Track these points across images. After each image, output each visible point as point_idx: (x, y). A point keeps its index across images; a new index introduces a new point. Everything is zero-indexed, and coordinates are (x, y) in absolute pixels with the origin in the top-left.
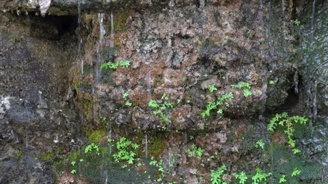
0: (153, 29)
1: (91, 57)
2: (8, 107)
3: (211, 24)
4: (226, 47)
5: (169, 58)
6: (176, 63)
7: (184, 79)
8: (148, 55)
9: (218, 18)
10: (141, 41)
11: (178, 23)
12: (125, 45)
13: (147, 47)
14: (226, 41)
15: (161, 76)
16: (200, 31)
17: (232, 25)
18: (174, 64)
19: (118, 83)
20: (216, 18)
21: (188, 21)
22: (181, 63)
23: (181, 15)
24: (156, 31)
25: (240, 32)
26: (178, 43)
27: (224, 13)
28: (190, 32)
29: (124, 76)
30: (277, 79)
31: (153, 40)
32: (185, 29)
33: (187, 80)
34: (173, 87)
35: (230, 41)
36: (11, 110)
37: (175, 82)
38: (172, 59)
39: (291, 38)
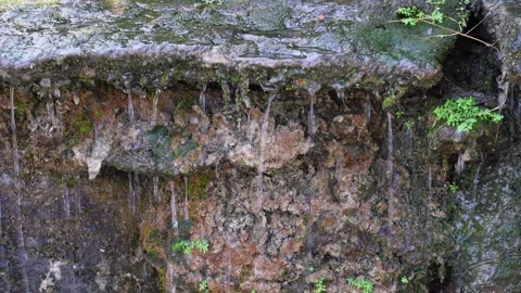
0: (243, 200)
1: (162, 222)
2: (58, 276)
3: (323, 198)
4: (342, 234)
5: (262, 242)
6: (272, 250)
7: (282, 271)
8: (235, 234)
9: (335, 187)
10: (225, 214)
11: (276, 194)
12: (203, 218)
13: (234, 225)
14: (341, 226)
15: (250, 267)
16: (306, 208)
17: (355, 196)
18: (269, 250)
19: (194, 268)
20: (332, 189)
21: (291, 193)
22: (278, 250)
23: (282, 183)
24: (246, 203)
25: (367, 206)
26: (276, 221)
27: (343, 179)
28: (292, 209)
29: (201, 260)
30: (413, 274)
31: (243, 214)
32: (285, 204)
33: (286, 273)
34: (267, 281)
35: (347, 225)
36: (62, 281)
37: (269, 275)
38: (266, 242)
39: (441, 214)
